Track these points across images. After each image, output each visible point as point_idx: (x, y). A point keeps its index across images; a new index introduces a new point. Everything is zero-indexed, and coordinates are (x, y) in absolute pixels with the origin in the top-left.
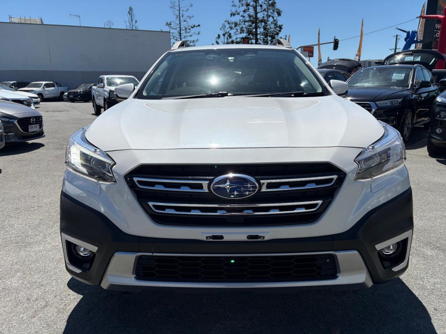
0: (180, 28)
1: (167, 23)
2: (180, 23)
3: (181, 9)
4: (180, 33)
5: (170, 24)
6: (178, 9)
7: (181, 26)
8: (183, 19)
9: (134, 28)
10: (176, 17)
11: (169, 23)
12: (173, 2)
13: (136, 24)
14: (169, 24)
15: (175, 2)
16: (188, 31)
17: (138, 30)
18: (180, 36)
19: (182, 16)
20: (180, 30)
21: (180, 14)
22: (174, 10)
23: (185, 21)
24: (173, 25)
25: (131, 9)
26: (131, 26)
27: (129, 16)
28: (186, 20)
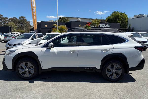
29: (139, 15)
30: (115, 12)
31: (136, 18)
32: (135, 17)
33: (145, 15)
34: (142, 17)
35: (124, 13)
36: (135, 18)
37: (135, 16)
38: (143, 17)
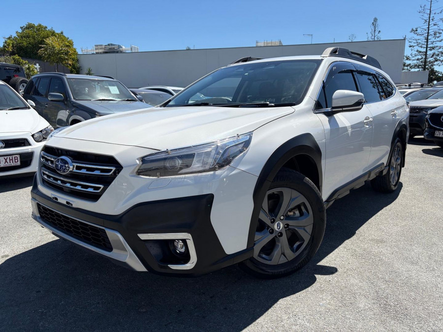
0: (428, 33)
1: (413, 30)
2: (429, 28)
3: (433, 12)
4: (427, 39)
5: (417, 30)
6: (429, 13)
7: (430, 31)
8: (433, 22)
9: (376, 39)
10: (424, 21)
11: (415, 29)
12: (422, 6)
13: (379, 35)
14: (414, 31)
15: (425, 6)
16: (438, 35)
17: (380, 40)
18: (427, 42)
19: (432, 20)
20: (428, 36)
21: (429, 18)
22: (422, 14)
23: (434, 25)
24: (419, 31)
25: (376, 20)
26: (373, 37)
27: (373, 27)
28: (437, 23)
29: (109, 45)
30: (30, 27)
31: (101, 53)
32: (97, 51)
33: (124, 47)
34: (117, 52)
35: (62, 33)
36: (97, 53)
37: (96, 46)
38: (121, 52)
